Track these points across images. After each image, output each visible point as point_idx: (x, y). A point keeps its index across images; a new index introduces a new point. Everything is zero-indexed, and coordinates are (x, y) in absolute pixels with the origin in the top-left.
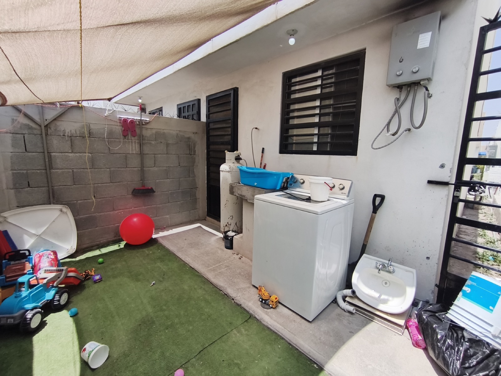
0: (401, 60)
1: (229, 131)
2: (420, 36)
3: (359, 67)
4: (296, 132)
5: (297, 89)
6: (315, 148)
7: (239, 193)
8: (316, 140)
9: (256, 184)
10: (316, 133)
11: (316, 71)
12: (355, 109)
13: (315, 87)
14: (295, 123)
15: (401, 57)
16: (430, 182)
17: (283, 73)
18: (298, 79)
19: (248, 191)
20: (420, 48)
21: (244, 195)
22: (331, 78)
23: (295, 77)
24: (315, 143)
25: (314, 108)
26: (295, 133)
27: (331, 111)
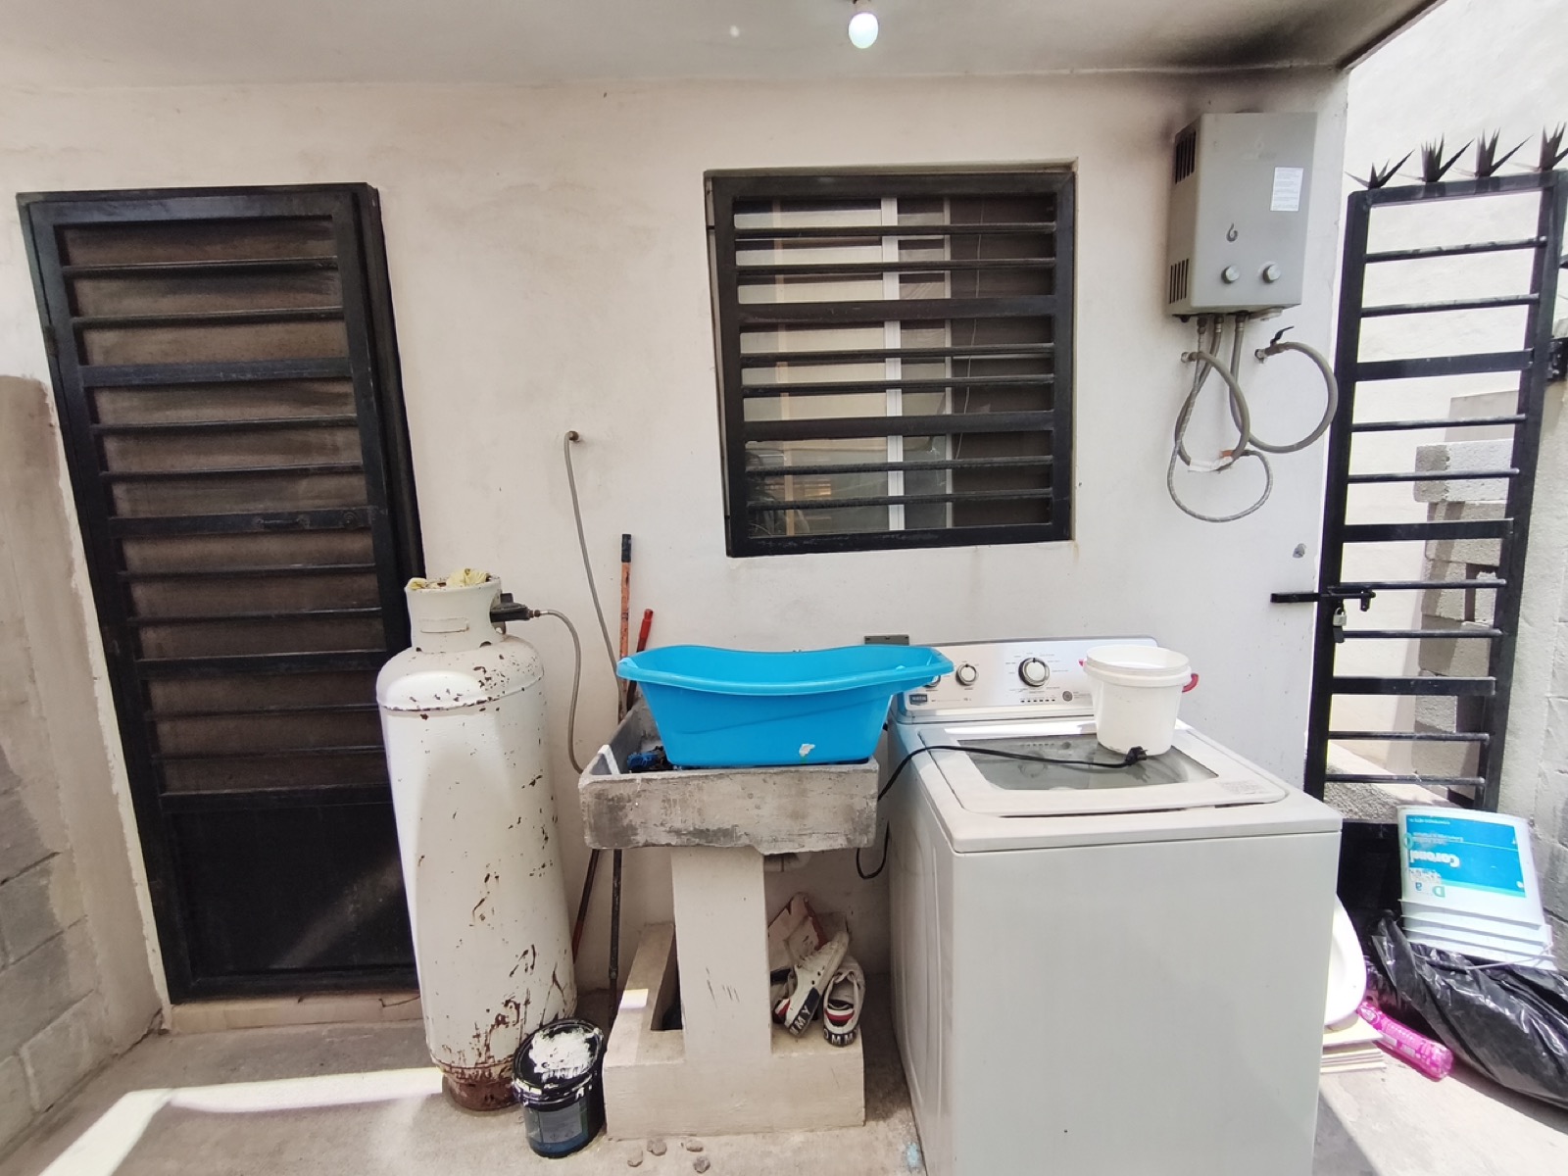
0: (1232, 234)
1: (349, 449)
2: (1276, 173)
3: (1054, 223)
4: (789, 453)
5: (777, 263)
6: (897, 521)
7: (678, 825)
8: (896, 486)
9: (805, 750)
10: (895, 461)
11: (874, 202)
12: (1052, 375)
13: (874, 272)
14: (786, 417)
15: (1233, 226)
16: (1277, 599)
17: (705, 173)
18: (778, 220)
19: (751, 796)
20: (1280, 209)
21: (727, 826)
22: (939, 244)
23: (763, 205)
24: (896, 501)
25: (878, 356)
26: (788, 461)
27: (948, 375)
